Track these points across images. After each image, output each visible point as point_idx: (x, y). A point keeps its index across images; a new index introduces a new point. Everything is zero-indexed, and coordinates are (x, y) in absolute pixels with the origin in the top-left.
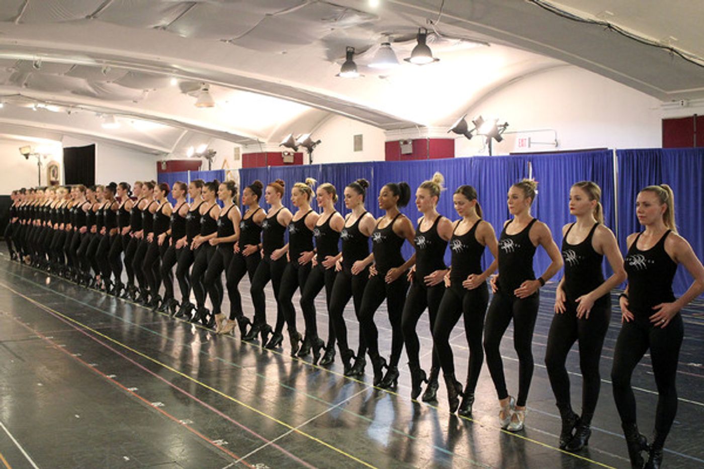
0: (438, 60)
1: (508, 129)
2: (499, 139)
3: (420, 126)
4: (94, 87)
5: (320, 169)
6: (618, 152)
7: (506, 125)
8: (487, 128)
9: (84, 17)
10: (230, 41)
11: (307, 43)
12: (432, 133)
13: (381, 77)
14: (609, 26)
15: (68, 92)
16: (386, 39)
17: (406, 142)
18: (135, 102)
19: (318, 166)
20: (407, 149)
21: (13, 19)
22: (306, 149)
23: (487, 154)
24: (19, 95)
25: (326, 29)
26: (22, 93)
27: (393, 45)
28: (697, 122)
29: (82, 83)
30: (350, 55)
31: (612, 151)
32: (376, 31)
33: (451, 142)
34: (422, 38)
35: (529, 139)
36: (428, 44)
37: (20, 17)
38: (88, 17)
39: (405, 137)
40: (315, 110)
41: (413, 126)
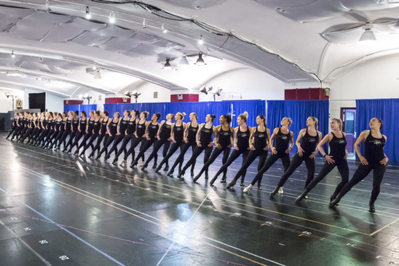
0: (206, 64)
1: (222, 91)
2: (219, 95)
3: (186, 89)
4: (51, 69)
5: (141, 105)
6: (268, 101)
8: (215, 91)
9: (67, 40)
10: (122, 53)
11: (151, 55)
12: (191, 92)
13: (176, 70)
14: (278, 56)
15: (39, 70)
16: (185, 55)
17: (180, 95)
18: (66, 75)
19: (140, 104)
20: (181, 98)
21: (39, 40)
22: (135, 96)
23: (213, 100)
24: (17, 70)
25: (161, 50)
26: (18, 70)
27: (187, 58)
28: (298, 92)
29: (46, 67)
30: (168, 60)
31: (264, 101)
33: (197, 96)
34: (200, 56)
35: (233, 96)
36: (203, 58)
37: (43, 39)
38: (68, 40)
39: (180, 93)
40: (141, 80)
41: (183, 89)
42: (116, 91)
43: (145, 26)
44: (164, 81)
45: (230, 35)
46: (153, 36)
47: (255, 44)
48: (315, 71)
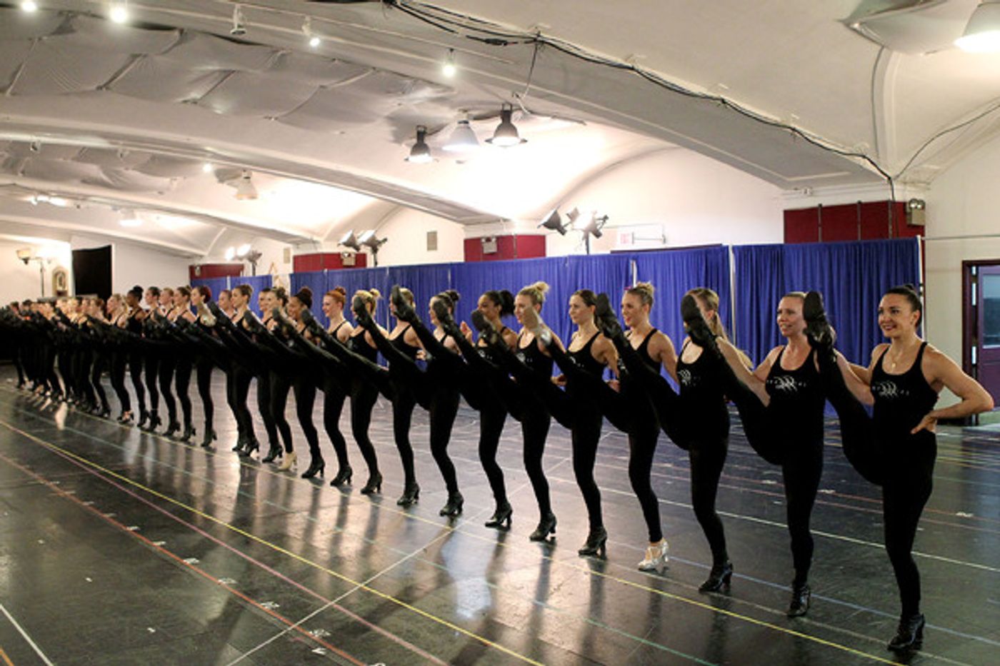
0: (525, 141)
1: (608, 223)
2: (598, 235)
3: (505, 220)
4: (110, 176)
5: (388, 272)
6: (734, 248)
7: (606, 218)
8: (583, 222)
9: (94, 87)
10: (276, 119)
11: (367, 120)
12: (519, 228)
13: (459, 162)
14: (723, 101)
15: (76, 181)
16: (465, 117)
17: (488, 240)
18: (161, 193)
19: (383, 269)
20: (491, 248)
21: (2, 91)
22: (369, 248)
23: (584, 253)
24: (14, 184)
25: (391, 105)
26: (18, 182)
27: (472, 123)
28: (822, 212)
29: (94, 170)
30: (421, 135)
31: (727, 247)
32: (453, 107)
33: (542, 239)
34: (506, 115)
35: (633, 234)
36: (513, 122)
37: (12, 87)
38: (100, 88)
39: (488, 234)
40: (381, 201)
41: (496, 220)
42: (318, 235)
43: (239, 26)
44: (436, 201)
45: (537, 42)
46: (339, 60)
47: (632, 69)
48: (865, 146)
